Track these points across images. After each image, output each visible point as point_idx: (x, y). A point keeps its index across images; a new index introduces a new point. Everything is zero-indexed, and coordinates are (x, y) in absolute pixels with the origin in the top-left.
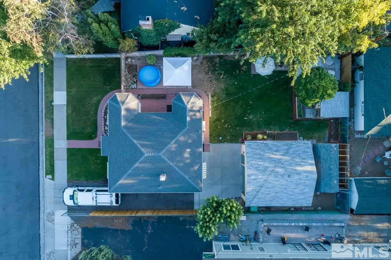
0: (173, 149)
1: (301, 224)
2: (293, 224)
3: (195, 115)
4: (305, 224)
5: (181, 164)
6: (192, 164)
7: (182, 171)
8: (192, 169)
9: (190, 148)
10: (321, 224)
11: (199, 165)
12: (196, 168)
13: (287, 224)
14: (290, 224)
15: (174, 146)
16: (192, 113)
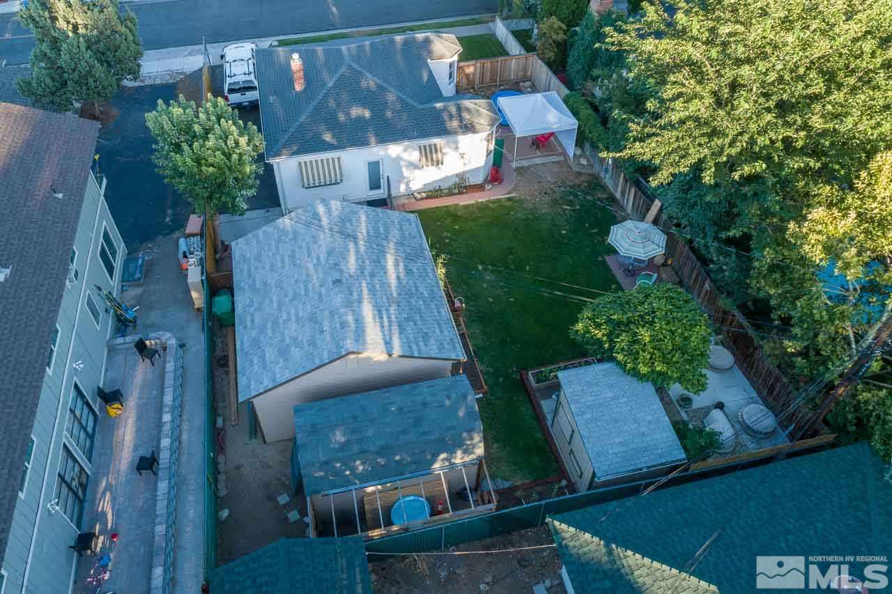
0: (364, 84)
1: (165, 442)
2: (167, 417)
3: (451, 117)
4: (164, 457)
5: (332, 103)
6: (333, 125)
7: (315, 109)
8: (323, 127)
9: (372, 118)
10: (164, 511)
11: (334, 142)
12: (328, 137)
13: (168, 399)
14: (167, 409)
15: (372, 84)
16: (453, 110)
